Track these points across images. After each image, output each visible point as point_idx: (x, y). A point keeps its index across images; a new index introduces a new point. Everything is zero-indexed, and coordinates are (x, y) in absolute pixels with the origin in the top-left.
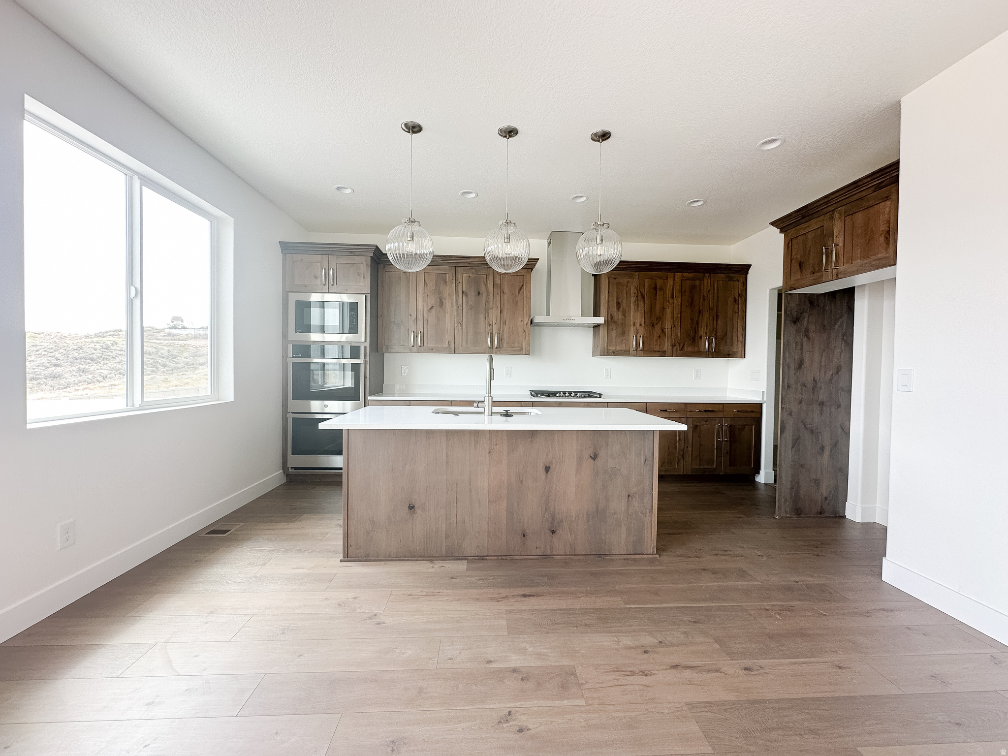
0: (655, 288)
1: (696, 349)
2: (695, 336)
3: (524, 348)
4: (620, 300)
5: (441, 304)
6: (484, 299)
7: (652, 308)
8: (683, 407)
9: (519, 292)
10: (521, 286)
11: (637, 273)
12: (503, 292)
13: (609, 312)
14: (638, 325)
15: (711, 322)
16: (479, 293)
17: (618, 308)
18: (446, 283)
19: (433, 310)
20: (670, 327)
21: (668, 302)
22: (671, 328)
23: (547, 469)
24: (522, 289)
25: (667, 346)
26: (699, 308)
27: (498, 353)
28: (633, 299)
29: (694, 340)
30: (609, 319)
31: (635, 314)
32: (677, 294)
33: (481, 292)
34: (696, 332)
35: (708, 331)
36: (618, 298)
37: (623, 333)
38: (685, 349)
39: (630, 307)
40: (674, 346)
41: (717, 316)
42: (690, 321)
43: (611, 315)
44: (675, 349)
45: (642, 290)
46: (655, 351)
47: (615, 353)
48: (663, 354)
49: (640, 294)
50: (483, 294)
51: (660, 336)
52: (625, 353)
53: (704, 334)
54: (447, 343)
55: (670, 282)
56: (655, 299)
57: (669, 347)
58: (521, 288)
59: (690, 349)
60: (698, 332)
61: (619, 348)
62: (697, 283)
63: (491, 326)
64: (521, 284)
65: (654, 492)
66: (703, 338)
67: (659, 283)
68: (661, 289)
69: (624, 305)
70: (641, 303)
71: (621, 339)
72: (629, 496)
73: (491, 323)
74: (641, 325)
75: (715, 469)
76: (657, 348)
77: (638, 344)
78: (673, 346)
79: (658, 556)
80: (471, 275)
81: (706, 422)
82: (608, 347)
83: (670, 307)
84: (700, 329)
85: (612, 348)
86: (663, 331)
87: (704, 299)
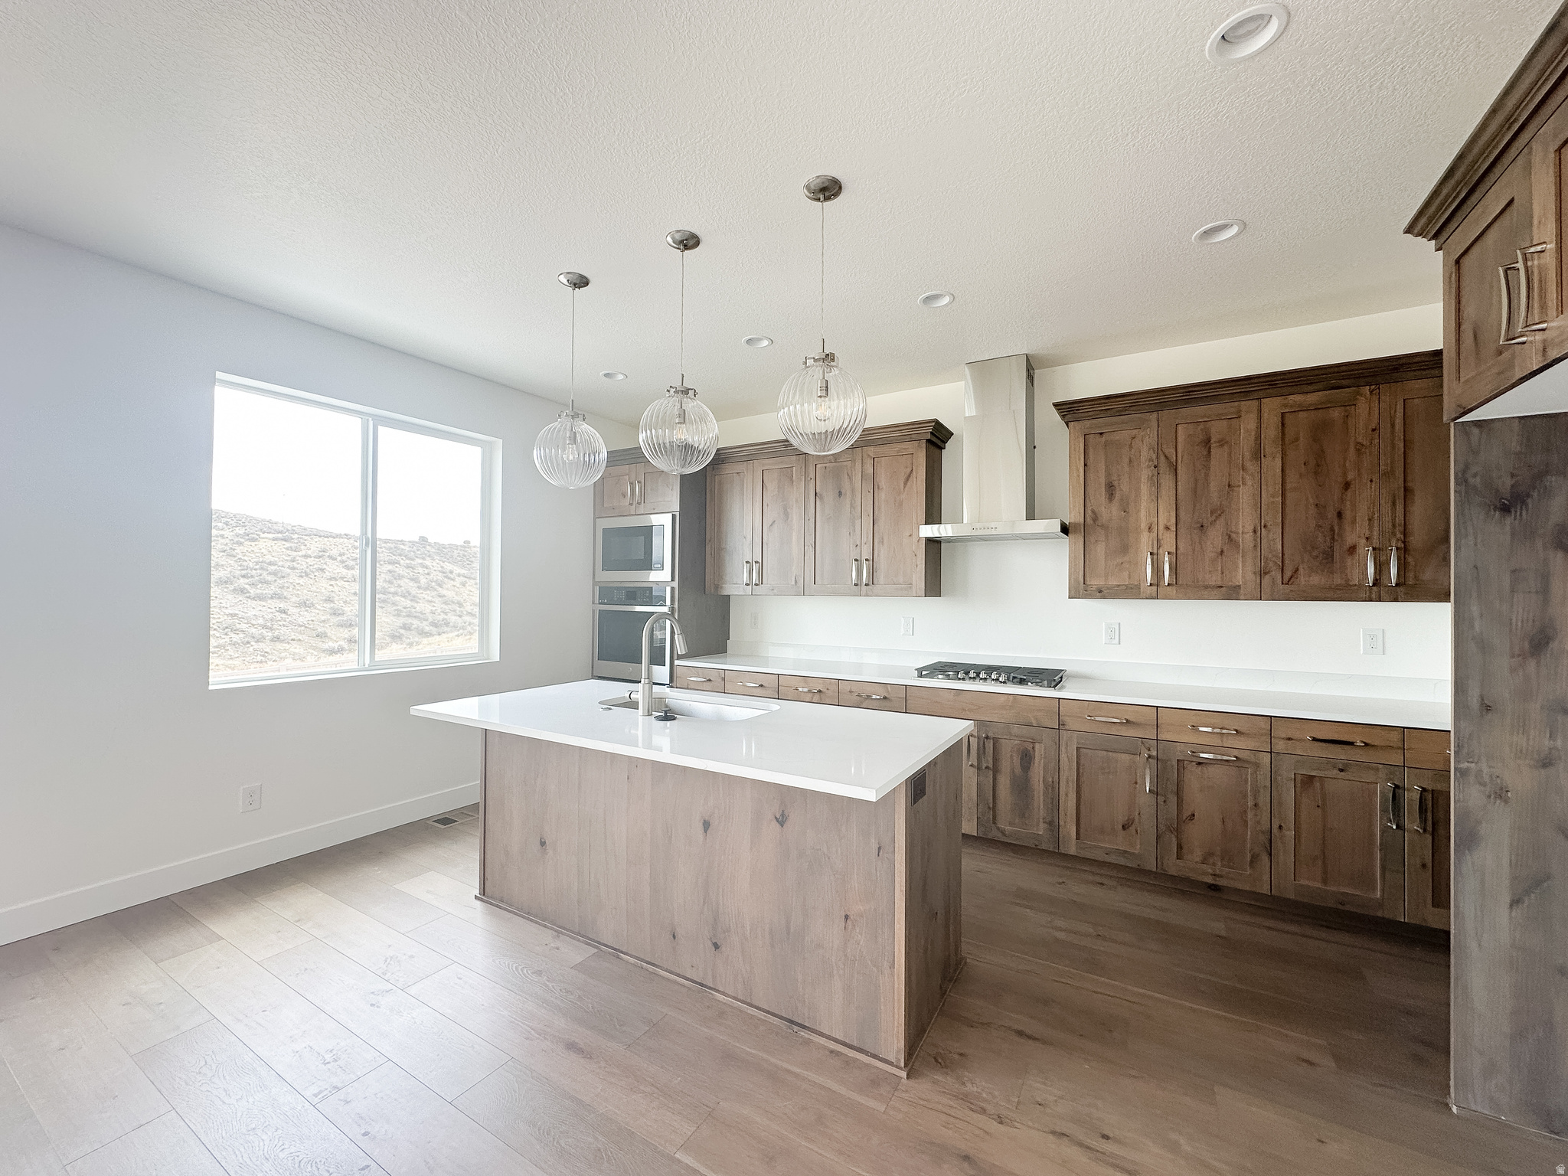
0: (1207, 442)
1: (1338, 580)
2: (1331, 547)
3: (914, 583)
4: (1114, 478)
5: (786, 515)
6: (848, 502)
7: (1198, 490)
8: (1264, 725)
9: (905, 484)
10: (908, 472)
11: (1155, 415)
12: (878, 488)
13: (1089, 505)
14: (1161, 527)
15: (1386, 508)
16: (840, 493)
17: (1111, 496)
18: (793, 482)
19: (775, 526)
20: (1250, 528)
21: (1243, 470)
22: (1255, 531)
23: (706, 825)
24: (911, 479)
25: (1243, 572)
26: (1345, 474)
27: (870, 593)
28: (1145, 474)
29: (1328, 557)
30: (1089, 521)
31: (1153, 506)
32: (1270, 448)
33: (843, 491)
34: (1333, 535)
35: (1376, 533)
36: (1108, 474)
37: (1125, 549)
38: (1302, 579)
39: (1138, 490)
40: (1265, 573)
41: (1407, 491)
42: (1312, 510)
43: (1093, 512)
44: (1267, 580)
45: (1170, 452)
46: (1206, 587)
47: (1102, 593)
48: (1231, 593)
49: (1162, 458)
50: (845, 494)
51: (1222, 552)
52: (1130, 591)
53: (1364, 541)
54: (794, 579)
55: (1249, 423)
56: (1207, 467)
57: (1250, 576)
58: (909, 476)
59: (1316, 580)
60: (1340, 535)
61: (1113, 582)
62: (1336, 414)
63: (859, 547)
64: (909, 470)
65: (897, 926)
66: (1360, 551)
67: (1217, 429)
68: (1222, 443)
69: (1124, 487)
70: (1167, 481)
71: (1119, 561)
72: (847, 917)
73: (859, 543)
74: (1167, 528)
75: (1381, 904)
76: (1215, 579)
77: (1158, 571)
78: (1263, 573)
79: (904, 1074)
80: (827, 465)
81: (1341, 770)
82: (1088, 579)
83: (1249, 483)
84: (1347, 528)
85: (1095, 582)
86: (1230, 539)
87: (1359, 451)
